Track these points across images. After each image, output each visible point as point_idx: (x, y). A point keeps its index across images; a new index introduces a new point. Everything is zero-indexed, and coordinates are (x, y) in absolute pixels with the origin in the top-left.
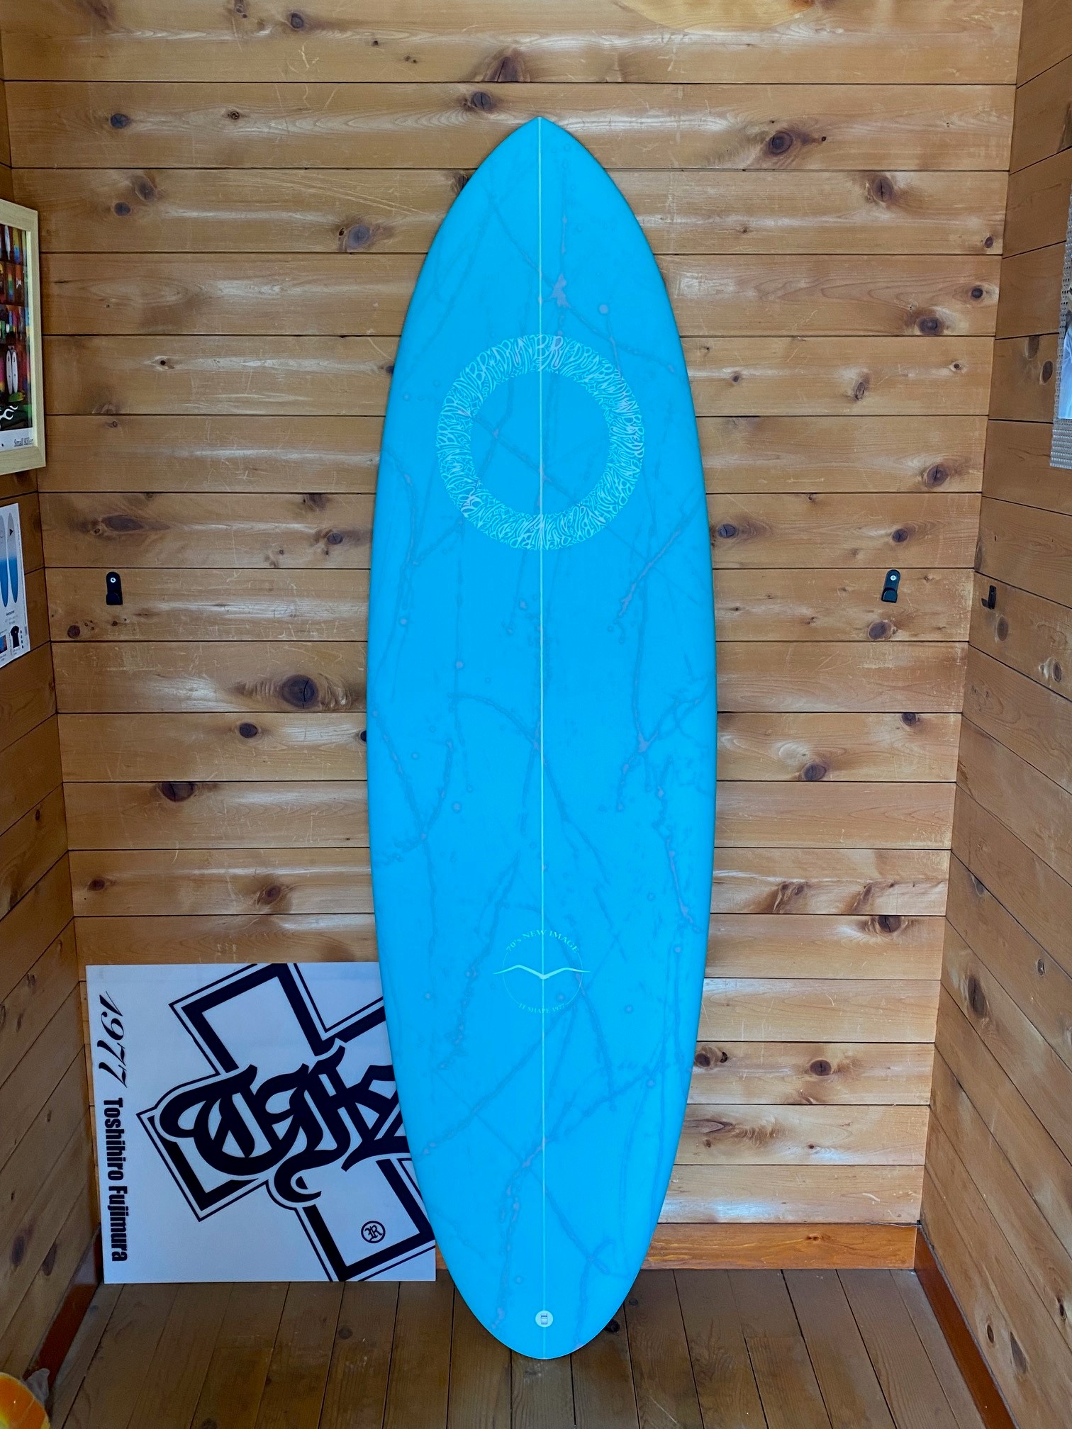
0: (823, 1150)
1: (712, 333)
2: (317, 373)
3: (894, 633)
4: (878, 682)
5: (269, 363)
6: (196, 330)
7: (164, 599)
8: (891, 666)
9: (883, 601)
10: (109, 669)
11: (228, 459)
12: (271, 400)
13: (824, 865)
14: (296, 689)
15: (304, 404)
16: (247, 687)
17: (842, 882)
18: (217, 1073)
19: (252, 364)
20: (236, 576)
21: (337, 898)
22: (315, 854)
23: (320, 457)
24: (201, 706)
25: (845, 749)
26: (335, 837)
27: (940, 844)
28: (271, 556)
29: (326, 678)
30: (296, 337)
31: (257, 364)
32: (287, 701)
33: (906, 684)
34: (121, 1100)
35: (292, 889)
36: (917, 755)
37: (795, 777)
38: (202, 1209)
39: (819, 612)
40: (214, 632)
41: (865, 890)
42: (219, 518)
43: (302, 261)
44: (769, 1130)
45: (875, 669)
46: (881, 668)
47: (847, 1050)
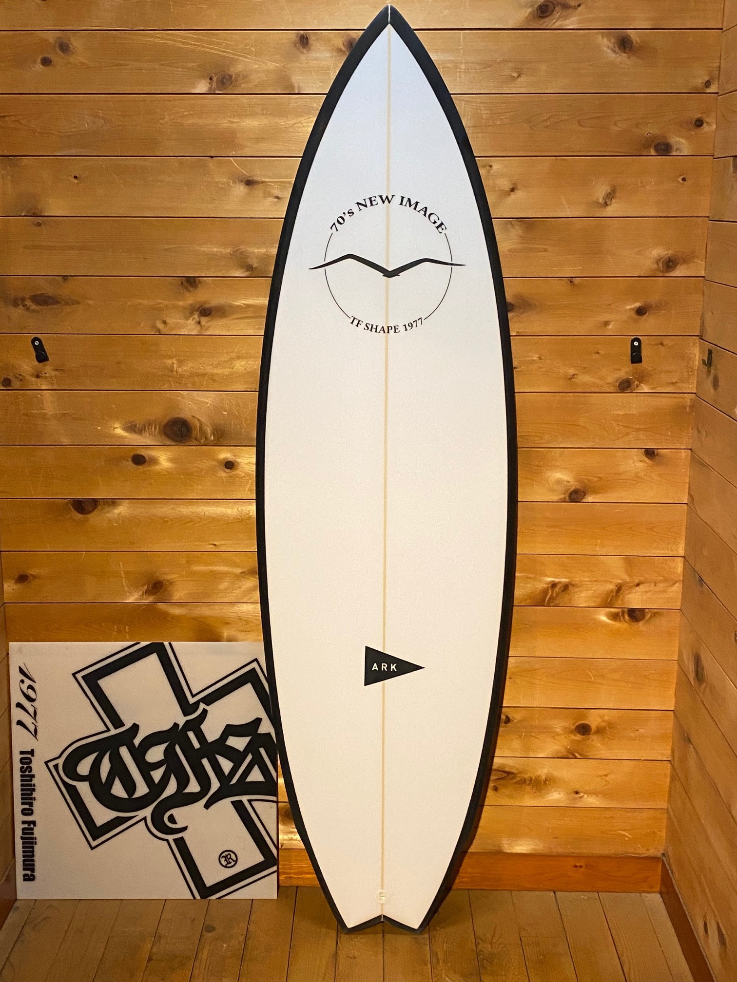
0: (586, 795)
1: (494, 154)
3: (637, 386)
4: (625, 425)
6: (101, 152)
7: (75, 358)
8: (634, 413)
9: (630, 361)
10: (33, 411)
12: (157, 205)
13: (584, 569)
14: (175, 428)
15: (182, 208)
16: (138, 426)
17: (599, 582)
18: (108, 730)
22: (189, 556)
25: (599, 477)
27: (675, 552)
28: (157, 325)
29: (198, 420)
32: (168, 436)
33: (647, 427)
34: (33, 750)
35: (171, 583)
36: (657, 482)
37: (561, 499)
38: (94, 840)
39: (578, 370)
40: (113, 383)
41: (617, 588)
42: (118, 296)
43: (181, 100)
44: (544, 777)
45: (623, 415)
46: (626, 414)
47: (604, 715)
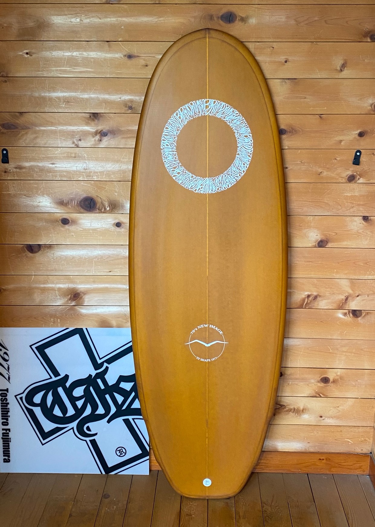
0: (326, 418)
1: (275, 40)
2: (96, 58)
3: (359, 179)
4: (351, 202)
5: (75, 54)
6: (42, 38)
7: (27, 161)
8: (357, 195)
9: (353, 164)
10: (3, 193)
11: (56, 97)
12: (74, 70)
13: (327, 287)
14: (87, 202)
15: (90, 72)
16: (64, 201)
17: (335, 294)
18: (51, 378)
19: (67, 54)
20: (59, 151)
21: (105, 299)
22: (95, 278)
23: (98, 97)
24: (44, 210)
25: (336, 233)
26: (104, 271)
28: (75, 141)
29: (100, 198)
30: (86, 42)
31: (69, 54)
32: (83, 208)
33: (364, 203)
34: (8, 389)
35: (85, 293)
36: (370, 236)
37: (313, 245)
38: (44, 440)
39: (324, 169)
40: (50, 176)
41: (345, 298)
42: (52, 124)
43: (90, 7)
44: (301, 408)
45: (350, 196)
46: (352, 195)
47: (337, 372)
